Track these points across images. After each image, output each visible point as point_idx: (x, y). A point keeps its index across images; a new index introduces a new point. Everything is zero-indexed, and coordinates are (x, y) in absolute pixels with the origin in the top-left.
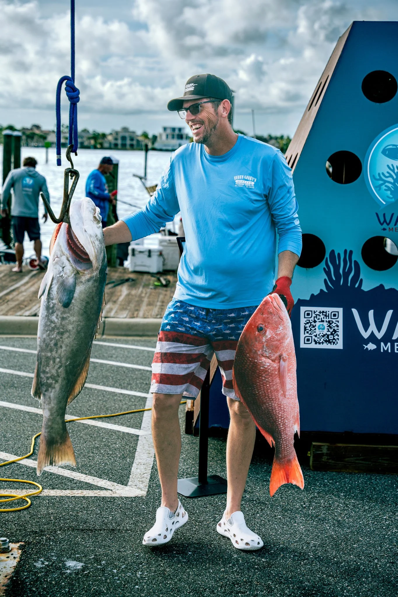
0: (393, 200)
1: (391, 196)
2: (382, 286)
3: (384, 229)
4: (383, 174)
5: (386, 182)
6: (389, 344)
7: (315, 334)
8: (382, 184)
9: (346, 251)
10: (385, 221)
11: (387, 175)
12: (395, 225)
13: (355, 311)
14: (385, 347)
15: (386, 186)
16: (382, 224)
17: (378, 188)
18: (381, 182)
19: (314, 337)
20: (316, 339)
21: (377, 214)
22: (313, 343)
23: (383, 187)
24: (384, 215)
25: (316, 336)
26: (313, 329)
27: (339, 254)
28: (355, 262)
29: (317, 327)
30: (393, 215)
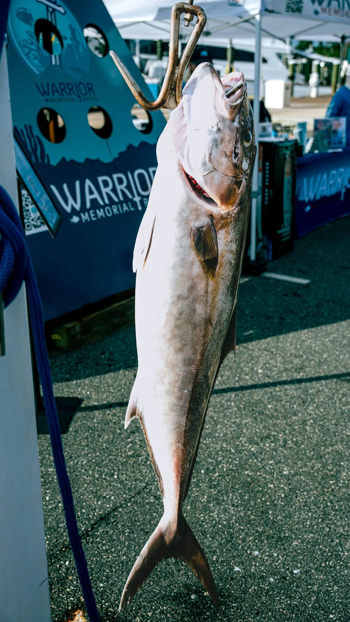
0: (43, 69)
1: (40, 65)
2: (63, 159)
3: (47, 100)
4: (26, 40)
5: (31, 49)
6: (86, 214)
7: (31, 218)
8: (29, 52)
9: (26, 126)
10: (45, 92)
11: (30, 42)
12: (53, 95)
13: (53, 187)
14: (85, 217)
15: (33, 54)
16: (43, 95)
17: (27, 55)
18: (27, 50)
19: (32, 222)
20: (34, 223)
21: (36, 85)
22: (33, 228)
23: (31, 55)
24: (42, 85)
25: (33, 220)
26: (28, 213)
27: (22, 131)
28: (37, 137)
29: (30, 211)
30: (48, 85)
